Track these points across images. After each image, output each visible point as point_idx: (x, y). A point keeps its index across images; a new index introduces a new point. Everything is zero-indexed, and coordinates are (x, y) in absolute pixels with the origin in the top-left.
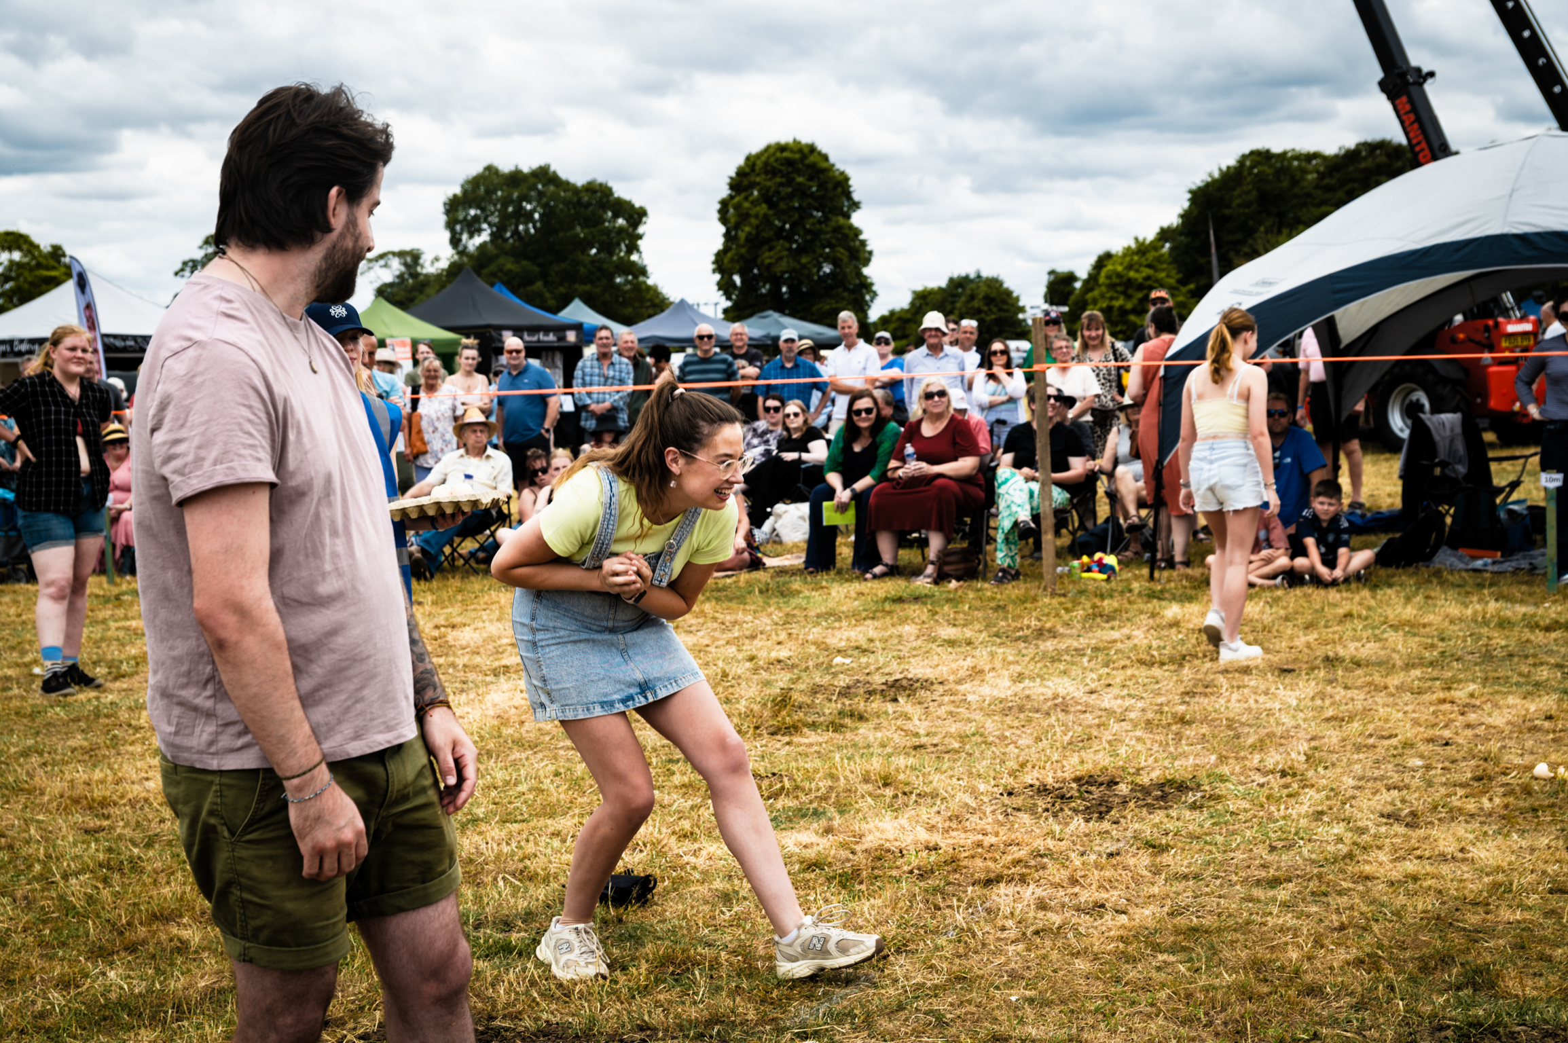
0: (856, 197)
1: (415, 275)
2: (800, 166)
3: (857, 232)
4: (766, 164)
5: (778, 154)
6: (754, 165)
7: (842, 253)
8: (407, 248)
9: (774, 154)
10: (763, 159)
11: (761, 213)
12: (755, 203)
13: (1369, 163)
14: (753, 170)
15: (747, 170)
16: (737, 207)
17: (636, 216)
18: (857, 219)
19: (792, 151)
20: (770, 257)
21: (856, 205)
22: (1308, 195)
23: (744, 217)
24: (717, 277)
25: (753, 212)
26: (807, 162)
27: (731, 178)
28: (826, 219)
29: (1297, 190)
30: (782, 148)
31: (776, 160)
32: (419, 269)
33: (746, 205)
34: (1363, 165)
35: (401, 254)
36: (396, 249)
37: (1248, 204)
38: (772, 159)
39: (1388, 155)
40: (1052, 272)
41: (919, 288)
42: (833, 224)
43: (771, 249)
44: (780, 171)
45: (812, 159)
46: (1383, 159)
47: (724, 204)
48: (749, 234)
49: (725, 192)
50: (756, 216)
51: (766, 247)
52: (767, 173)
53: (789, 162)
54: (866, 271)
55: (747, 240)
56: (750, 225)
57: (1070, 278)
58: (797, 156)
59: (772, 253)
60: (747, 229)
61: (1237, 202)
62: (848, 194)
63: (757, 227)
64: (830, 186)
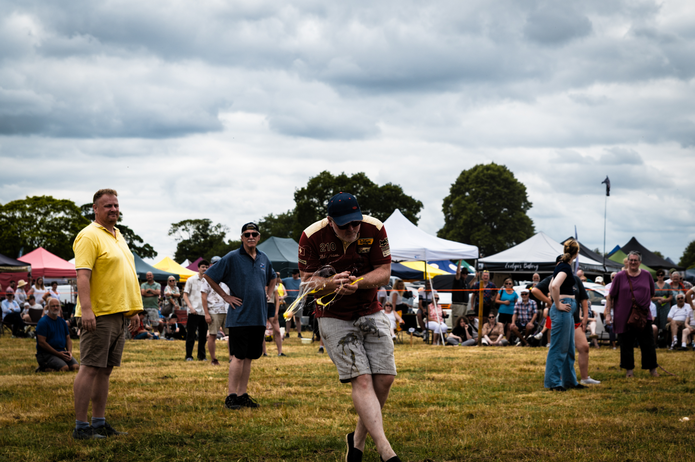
1: (205, 236)
2: (498, 179)
4: (477, 177)
5: (485, 172)
6: (468, 178)
8: (201, 218)
9: (482, 171)
10: (475, 174)
11: (474, 207)
12: (469, 201)
14: (467, 181)
15: (463, 181)
16: (457, 204)
19: (494, 170)
20: (479, 236)
23: (462, 209)
25: (468, 207)
26: (502, 177)
27: (453, 185)
30: (488, 168)
31: (484, 175)
32: (208, 232)
33: (463, 202)
36: (193, 218)
38: (481, 174)
43: (479, 231)
44: (486, 182)
45: (505, 175)
48: (466, 220)
49: (448, 193)
50: (471, 209)
51: (476, 229)
52: (477, 183)
53: (492, 177)
55: (464, 224)
56: (466, 214)
58: (497, 173)
59: (480, 233)
60: (464, 217)
63: (471, 216)
64: (516, 192)
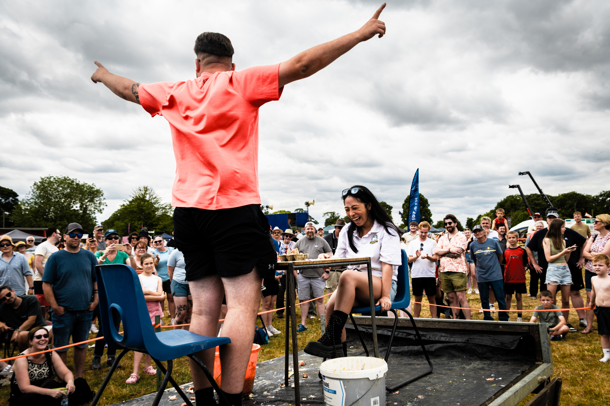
0: (429, 204)
3: (429, 210)
7: (426, 214)
13: (533, 198)
17: (391, 208)
18: (429, 208)
21: (429, 205)
22: (521, 204)
24: (402, 219)
28: (423, 208)
29: (518, 203)
34: (532, 198)
35: (331, 213)
37: (509, 206)
39: (537, 196)
40: (468, 218)
41: (439, 221)
42: (425, 209)
46: (536, 197)
47: (404, 205)
54: (431, 218)
57: (472, 219)
61: (506, 206)
62: (427, 203)
